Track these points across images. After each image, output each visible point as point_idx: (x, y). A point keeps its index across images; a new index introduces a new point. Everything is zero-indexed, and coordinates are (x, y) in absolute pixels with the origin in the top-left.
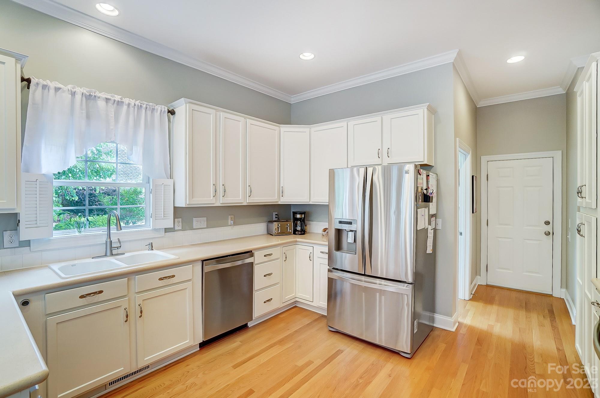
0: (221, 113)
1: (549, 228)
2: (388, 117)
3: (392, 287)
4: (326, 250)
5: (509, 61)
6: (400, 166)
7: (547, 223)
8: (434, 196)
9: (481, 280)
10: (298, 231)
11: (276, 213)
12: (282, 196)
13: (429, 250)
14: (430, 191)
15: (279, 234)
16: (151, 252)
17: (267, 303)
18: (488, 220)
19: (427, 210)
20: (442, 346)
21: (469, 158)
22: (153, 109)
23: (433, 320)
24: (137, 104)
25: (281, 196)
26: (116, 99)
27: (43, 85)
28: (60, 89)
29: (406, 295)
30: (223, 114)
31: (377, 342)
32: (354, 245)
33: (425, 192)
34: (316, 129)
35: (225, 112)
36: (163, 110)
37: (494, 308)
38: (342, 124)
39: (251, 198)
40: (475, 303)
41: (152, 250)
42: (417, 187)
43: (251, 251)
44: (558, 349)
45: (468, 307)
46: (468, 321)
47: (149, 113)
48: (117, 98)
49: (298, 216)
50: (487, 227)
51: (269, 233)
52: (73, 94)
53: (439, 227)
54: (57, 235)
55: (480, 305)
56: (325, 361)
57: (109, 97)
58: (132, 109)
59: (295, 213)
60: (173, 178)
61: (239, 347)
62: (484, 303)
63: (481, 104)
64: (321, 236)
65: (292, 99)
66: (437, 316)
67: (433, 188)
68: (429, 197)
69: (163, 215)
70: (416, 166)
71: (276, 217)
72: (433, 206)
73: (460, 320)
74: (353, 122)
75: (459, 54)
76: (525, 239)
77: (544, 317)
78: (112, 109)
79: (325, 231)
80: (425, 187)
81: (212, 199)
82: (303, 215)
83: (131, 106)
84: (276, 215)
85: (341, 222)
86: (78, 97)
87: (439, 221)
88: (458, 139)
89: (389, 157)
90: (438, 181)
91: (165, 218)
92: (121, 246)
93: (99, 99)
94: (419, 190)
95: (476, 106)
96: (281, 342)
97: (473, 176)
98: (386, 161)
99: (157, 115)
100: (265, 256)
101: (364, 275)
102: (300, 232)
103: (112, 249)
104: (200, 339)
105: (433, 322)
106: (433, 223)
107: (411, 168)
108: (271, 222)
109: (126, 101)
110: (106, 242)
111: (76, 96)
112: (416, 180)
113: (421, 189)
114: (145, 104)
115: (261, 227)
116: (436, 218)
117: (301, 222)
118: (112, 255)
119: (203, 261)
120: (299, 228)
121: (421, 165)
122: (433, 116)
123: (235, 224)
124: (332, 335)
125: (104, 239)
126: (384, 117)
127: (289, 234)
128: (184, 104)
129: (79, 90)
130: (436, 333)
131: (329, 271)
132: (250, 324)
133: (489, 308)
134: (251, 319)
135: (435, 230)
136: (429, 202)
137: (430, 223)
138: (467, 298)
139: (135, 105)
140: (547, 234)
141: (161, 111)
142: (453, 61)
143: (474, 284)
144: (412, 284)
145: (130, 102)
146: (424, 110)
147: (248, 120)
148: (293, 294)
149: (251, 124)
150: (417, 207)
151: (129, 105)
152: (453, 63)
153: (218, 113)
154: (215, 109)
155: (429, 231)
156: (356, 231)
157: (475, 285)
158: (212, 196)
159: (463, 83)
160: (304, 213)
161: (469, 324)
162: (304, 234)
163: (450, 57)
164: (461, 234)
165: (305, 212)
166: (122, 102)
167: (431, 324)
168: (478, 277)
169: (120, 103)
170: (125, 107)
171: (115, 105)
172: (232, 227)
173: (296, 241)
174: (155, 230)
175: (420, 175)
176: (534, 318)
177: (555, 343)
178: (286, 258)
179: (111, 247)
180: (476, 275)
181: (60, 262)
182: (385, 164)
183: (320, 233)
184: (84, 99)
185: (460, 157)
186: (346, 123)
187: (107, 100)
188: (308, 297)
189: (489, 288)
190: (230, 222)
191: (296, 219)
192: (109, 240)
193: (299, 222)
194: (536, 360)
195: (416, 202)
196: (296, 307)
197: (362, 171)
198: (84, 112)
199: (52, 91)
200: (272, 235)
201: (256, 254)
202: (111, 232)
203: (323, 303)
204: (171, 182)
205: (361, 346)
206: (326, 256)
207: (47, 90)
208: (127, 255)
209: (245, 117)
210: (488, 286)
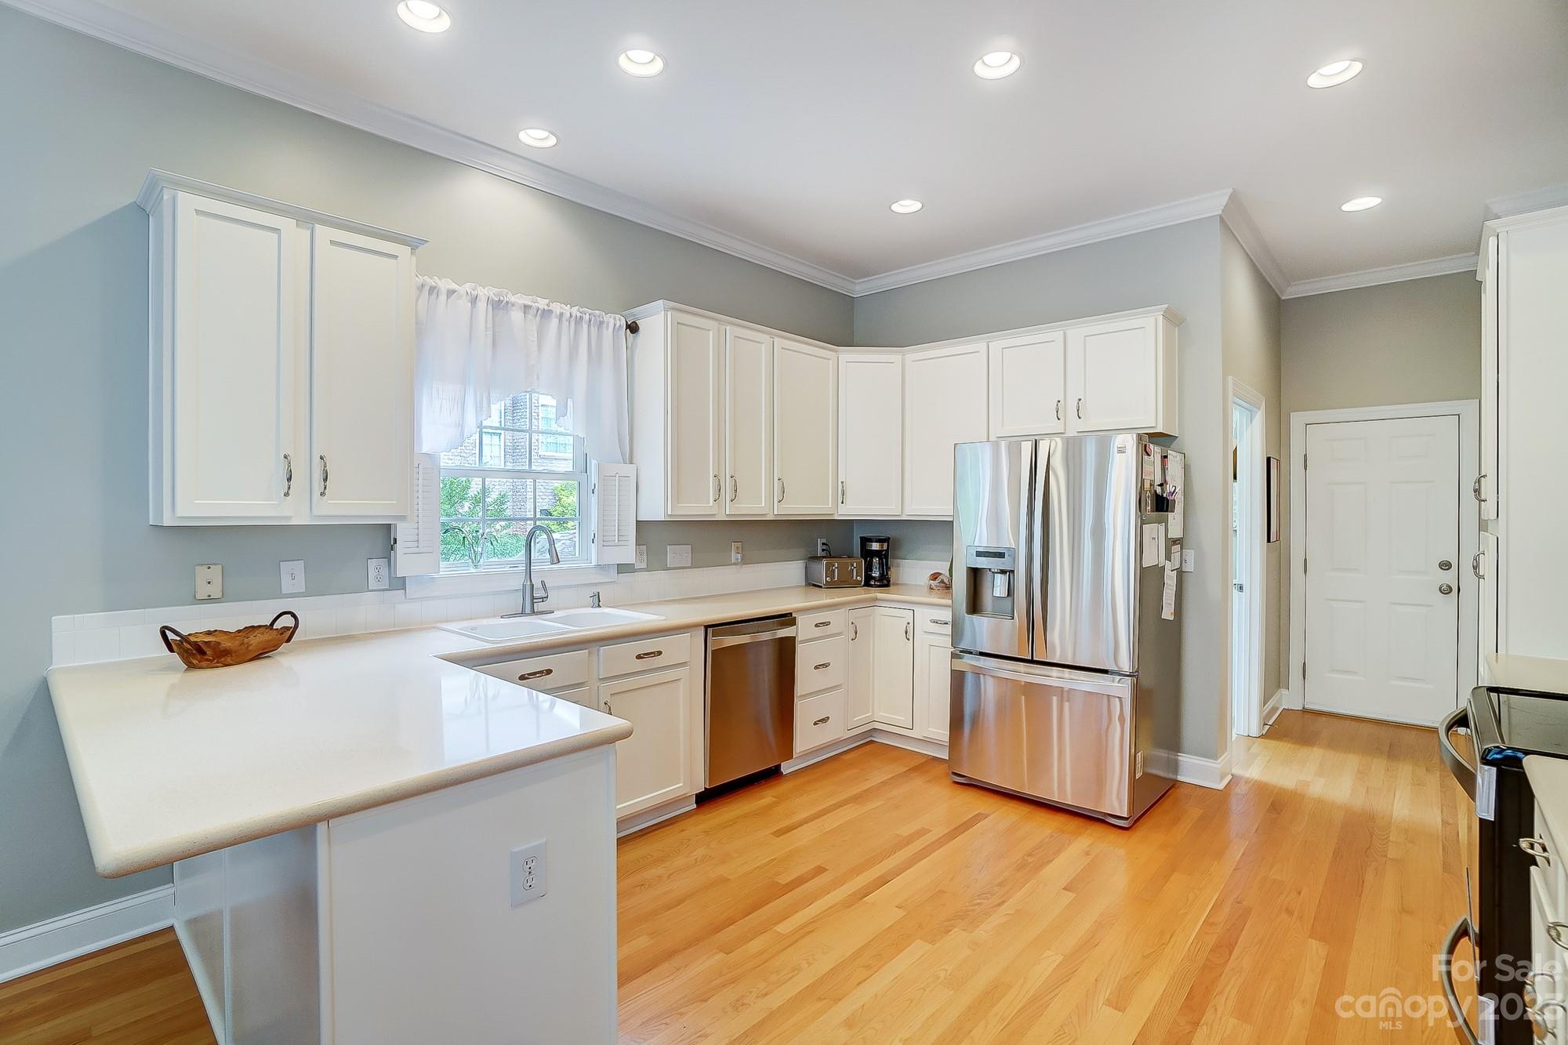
0: (728, 328)
1: (1449, 578)
2: (1078, 331)
3: (1086, 683)
4: (946, 615)
5: (1346, 207)
6: (1104, 439)
7: (1445, 566)
8: (1179, 498)
9: (1289, 699)
10: (874, 578)
11: (824, 541)
12: (842, 503)
13: (1168, 613)
14: (1169, 488)
15: (832, 585)
16: (598, 610)
17: (821, 725)
18: (1306, 560)
19: (1162, 528)
20: (1194, 812)
21: (1259, 417)
22: (600, 321)
23: (1175, 766)
24: (574, 315)
25: (840, 501)
26: (541, 307)
27: (431, 287)
28: (454, 291)
29: (1117, 699)
30: (734, 330)
31: (1055, 797)
32: (1009, 601)
33: (1159, 490)
34: (914, 355)
35: (738, 325)
36: (618, 325)
37: (1316, 754)
38: (975, 346)
39: (783, 505)
40: (1273, 743)
41: (599, 606)
42: (1143, 481)
43: (791, 614)
44: (1445, 823)
45: (1255, 749)
46: (1254, 772)
47: (594, 330)
48: (542, 303)
49: (875, 546)
50: (1304, 575)
51: (811, 583)
52: (474, 300)
53: (1189, 567)
54: (445, 569)
55: (1283, 747)
56: (955, 829)
57: (529, 303)
58: (565, 324)
59: (865, 541)
60: (635, 461)
61: (771, 807)
62: (1294, 743)
63: (1289, 293)
64: (926, 589)
65: (857, 288)
66: (1185, 759)
67: (1175, 482)
68: (1168, 500)
69: (617, 537)
70: (1140, 437)
71: (823, 550)
72: (1175, 519)
73: (1235, 771)
74: (998, 344)
75: (1234, 199)
76: (1392, 604)
77: (1427, 770)
78: (533, 324)
79: (936, 578)
80: (1158, 481)
81: (711, 504)
82: (885, 545)
83: (564, 319)
84: (823, 544)
85: (979, 554)
86: (482, 305)
87: (1190, 555)
88: (1230, 378)
89: (1080, 418)
90: (1186, 468)
91: (621, 543)
92: (547, 597)
93: (514, 308)
94: (1147, 485)
95: (1279, 298)
96: (857, 799)
97: (1269, 460)
98: (1074, 427)
99: (608, 333)
100: (816, 626)
101: (1032, 661)
102: (879, 581)
103: (535, 601)
104: (700, 785)
105: (1176, 770)
106: (1176, 557)
107: (1129, 441)
108: (815, 558)
109: (557, 308)
110: (524, 586)
111: (479, 304)
112: (1141, 465)
113: (1151, 485)
114: (587, 314)
115: (793, 570)
116: (1181, 549)
117: (881, 559)
118: (533, 612)
119: (707, 627)
120: (876, 574)
121: (1152, 436)
122: (1177, 329)
123: (745, 561)
124: (959, 790)
125: (518, 582)
126: (1071, 333)
127: (856, 584)
128: (663, 312)
129: (484, 292)
130: (1182, 790)
131: (954, 656)
132: (786, 768)
133: (1304, 752)
134: (788, 754)
135: (1181, 574)
136: (1167, 511)
137: (1168, 557)
138: (1255, 732)
139: (571, 316)
140: (1446, 590)
141: (615, 325)
142: (1220, 212)
143: (1270, 706)
144: (1133, 676)
145: (564, 311)
146: (1156, 319)
147: (776, 340)
148: (869, 712)
149: (783, 348)
150: (1142, 522)
151: (561, 314)
152: (1220, 216)
153: (723, 327)
154: (716, 320)
155: (1167, 572)
156: (1013, 571)
157: (1274, 709)
158: (711, 500)
159: (1245, 251)
160: (886, 540)
161: (1256, 778)
162: (888, 585)
163: (1214, 204)
164: (1241, 588)
165: (889, 538)
166: (550, 312)
167: (1171, 776)
168: (1284, 691)
169: (546, 314)
170: (555, 322)
171: (538, 317)
172: (738, 567)
173: (876, 599)
174: (601, 567)
175: (1149, 455)
176: (1405, 771)
177: (1442, 812)
178: (856, 633)
179: (533, 598)
180: (1279, 686)
181: (450, 621)
182: (1071, 433)
183: (923, 584)
184: (490, 307)
185: (1237, 416)
186: (985, 344)
187: (526, 308)
188: (903, 719)
189: (1307, 716)
190: (735, 556)
191: (867, 554)
192: (529, 583)
193: (876, 560)
194: (1391, 838)
195: (1140, 511)
196: (872, 742)
197: (1027, 448)
198: (490, 333)
199: (443, 297)
200: (821, 587)
201: (800, 619)
202: (532, 568)
203: (934, 730)
204: (629, 470)
205: (1024, 809)
206: (948, 629)
207: (434, 296)
208: (557, 614)
209: (770, 334)
210: (1305, 711)
